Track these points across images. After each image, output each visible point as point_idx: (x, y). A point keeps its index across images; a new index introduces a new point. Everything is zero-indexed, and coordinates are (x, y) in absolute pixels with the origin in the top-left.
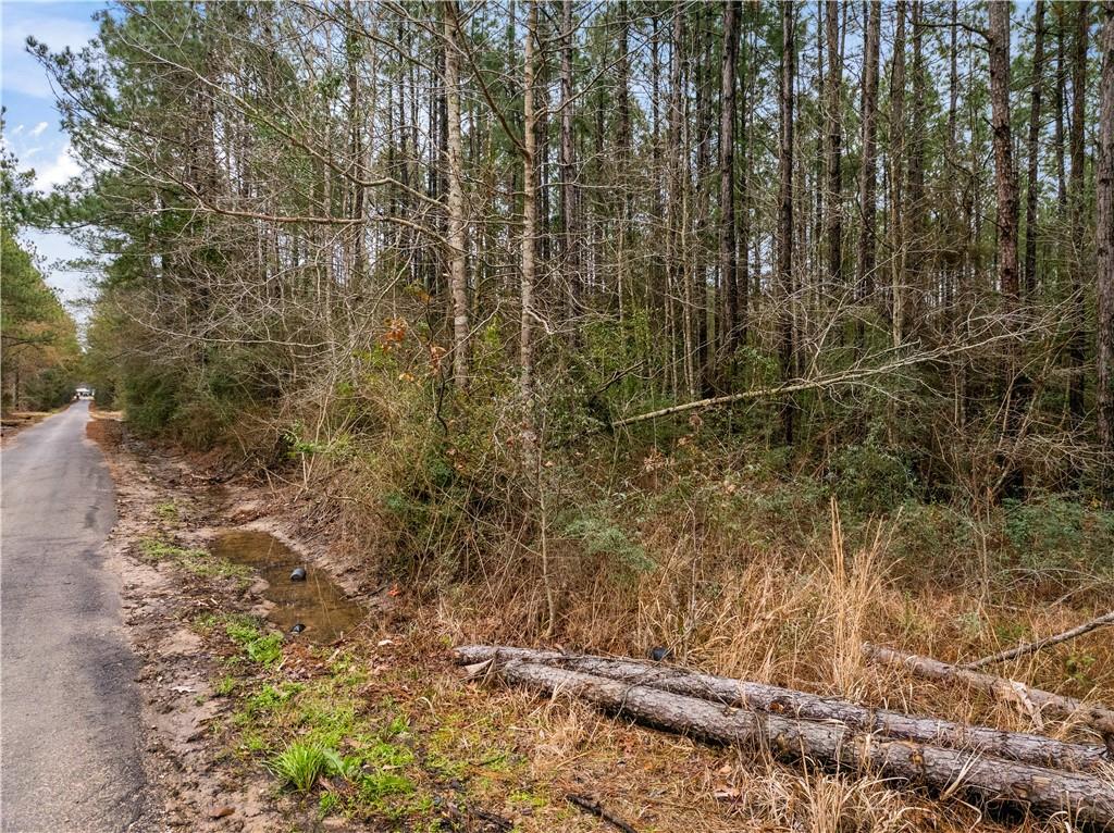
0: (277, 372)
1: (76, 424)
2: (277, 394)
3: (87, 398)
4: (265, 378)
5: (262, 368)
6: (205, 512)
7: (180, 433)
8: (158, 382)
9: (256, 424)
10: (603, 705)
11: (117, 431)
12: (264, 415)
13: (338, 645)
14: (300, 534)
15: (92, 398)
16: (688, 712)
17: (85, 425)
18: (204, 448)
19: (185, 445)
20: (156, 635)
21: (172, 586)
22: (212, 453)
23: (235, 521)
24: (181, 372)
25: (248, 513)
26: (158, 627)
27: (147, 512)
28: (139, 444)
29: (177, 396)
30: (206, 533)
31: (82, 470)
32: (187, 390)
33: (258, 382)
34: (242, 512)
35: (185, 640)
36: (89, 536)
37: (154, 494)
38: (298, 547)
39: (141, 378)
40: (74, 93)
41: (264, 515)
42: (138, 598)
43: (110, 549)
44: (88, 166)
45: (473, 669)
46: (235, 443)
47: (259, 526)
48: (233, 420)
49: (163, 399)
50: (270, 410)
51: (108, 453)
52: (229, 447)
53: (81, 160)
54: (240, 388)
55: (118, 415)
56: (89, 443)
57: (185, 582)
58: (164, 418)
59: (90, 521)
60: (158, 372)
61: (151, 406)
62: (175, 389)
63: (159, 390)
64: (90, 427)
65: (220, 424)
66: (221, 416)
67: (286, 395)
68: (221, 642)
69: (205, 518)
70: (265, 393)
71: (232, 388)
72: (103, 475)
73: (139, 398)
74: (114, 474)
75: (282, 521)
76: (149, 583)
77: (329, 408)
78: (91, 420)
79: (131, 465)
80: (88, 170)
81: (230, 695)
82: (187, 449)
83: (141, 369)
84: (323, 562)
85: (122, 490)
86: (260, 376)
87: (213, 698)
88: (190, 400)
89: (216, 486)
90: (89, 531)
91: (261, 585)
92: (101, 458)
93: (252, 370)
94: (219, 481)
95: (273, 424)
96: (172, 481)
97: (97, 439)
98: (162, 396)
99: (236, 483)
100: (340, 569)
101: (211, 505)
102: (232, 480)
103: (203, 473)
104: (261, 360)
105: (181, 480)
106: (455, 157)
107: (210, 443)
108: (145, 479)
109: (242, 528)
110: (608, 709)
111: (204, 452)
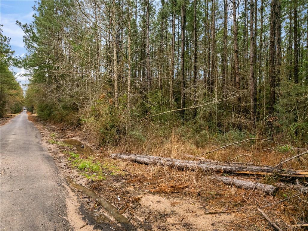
0: (78, 104)
1: (24, 117)
2: (78, 109)
3: (25, 110)
4: (75, 105)
5: (74, 103)
6: (61, 136)
7: (53, 119)
8: (47, 106)
9: (73, 116)
10: (132, 160)
11: (36, 119)
12: (75, 114)
13: (90, 155)
14: (83, 140)
15: (27, 110)
16: (144, 160)
17: (27, 117)
18: (60, 122)
19: (54, 122)
20: (56, 154)
21: (57, 147)
22: (62, 124)
23: (68, 137)
24: (54, 104)
25: (71, 136)
26: (56, 153)
27: (49, 135)
28: (43, 122)
29: (53, 110)
30: (62, 140)
31: (30, 127)
32: (55, 108)
33: (73, 106)
34: (70, 136)
35: (61, 155)
36: (37, 140)
37: (49, 132)
38: (82, 142)
39: (43, 105)
40: (27, 34)
41: (75, 136)
42: (51, 149)
43: (42, 142)
44: (29, 50)
45: (112, 157)
46: (67, 121)
47: (74, 138)
48: (67, 115)
49: (49, 110)
50: (76, 113)
51: (35, 124)
52: (66, 122)
53: (27, 49)
54: (69, 108)
55: (36, 115)
56: (30, 122)
57: (59, 147)
58: (49, 115)
59: (37, 137)
60: (48, 104)
61: (46, 112)
62: (52, 108)
63: (48, 108)
64: (29, 117)
65: (64, 116)
66: (64, 114)
67: (80, 109)
68: (68, 155)
69: (62, 137)
70: (75, 109)
71: (67, 108)
72: (36, 129)
73: (42, 110)
74: (38, 128)
75: (79, 137)
76: (53, 147)
77: (90, 112)
78: (28, 116)
79: (42, 126)
80: (29, 51)
81: (70, 161)
82: (55, 123)
83: (43, 103)
84: (88, 145)
85: (41, 132)
86: (74, 105)
87: (67, 161)
88: (56, 111)
89: (63, 131)
90: (37, 139)
91: (75, 148)
92: (34, 125)
93: (72, 104)
94: (64, 130)
95: (77, 116)
96: (53, 130)
97: (32, 121)
98: (48, 110)
99: (68, 130)
100: (91, 146)
101: (63, 135)
102: (67, 129)
103: (60, 128)
104: (74, 101)
105: (55, 130)
106: (115, 59)
107: (62, 121)
108: (46, 129)
109: (70, 139)
110: (133, 161)
111: (59, 124)
